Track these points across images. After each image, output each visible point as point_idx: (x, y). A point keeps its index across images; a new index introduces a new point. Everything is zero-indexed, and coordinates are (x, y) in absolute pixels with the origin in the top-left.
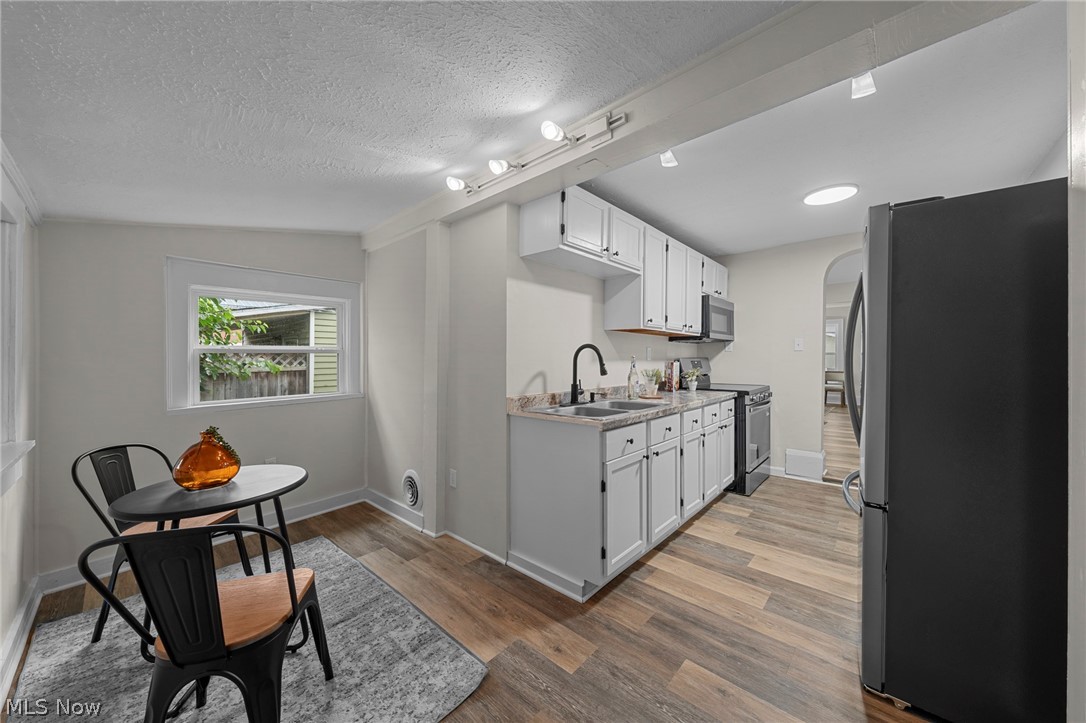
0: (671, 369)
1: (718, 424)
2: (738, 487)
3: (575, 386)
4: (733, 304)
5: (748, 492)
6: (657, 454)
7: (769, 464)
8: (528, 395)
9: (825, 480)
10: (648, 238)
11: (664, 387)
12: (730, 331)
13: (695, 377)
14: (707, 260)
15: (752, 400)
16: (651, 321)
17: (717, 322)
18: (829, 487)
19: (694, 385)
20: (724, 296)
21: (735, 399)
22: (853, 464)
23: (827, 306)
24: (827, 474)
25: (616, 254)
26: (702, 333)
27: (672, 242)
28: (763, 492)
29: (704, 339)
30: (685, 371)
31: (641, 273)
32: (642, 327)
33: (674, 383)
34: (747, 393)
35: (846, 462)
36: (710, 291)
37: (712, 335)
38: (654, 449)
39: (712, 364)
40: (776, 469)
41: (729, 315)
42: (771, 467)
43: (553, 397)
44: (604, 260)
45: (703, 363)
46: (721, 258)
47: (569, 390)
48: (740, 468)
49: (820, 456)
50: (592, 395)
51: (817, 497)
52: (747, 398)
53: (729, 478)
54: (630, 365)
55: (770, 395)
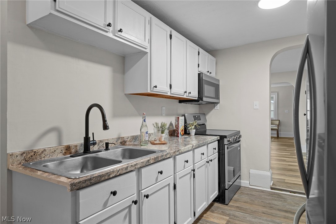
0: (178, 121)
1: (206, 160)
2: (221, 199)
3: (87, 139)
4: (219, 80)
5: (226, 202)
6: (147, 196)
7: (241, 179)
8: (36, 148)
9: (272, 189)
10: (154, 26)
11: (173, 133)
12: (217, 96)
13: (193, 127)
14: (201, 51)
15: (229, 141)
16: (156, 87)
17: (208, 91)
18: (274, 193)
19: (193, 132)
20: (213, 75)
21: (218, 141)
22: (286, 175)
23: (272, 86)
24: (273, 184)
25: (120, 31)
26: (199, 97)
27: (174, 33)
28: (236, 201)
29: (200, 101)
30: (188, 122)
31: (148, 51)
32: (149, 92)
33: (180, 131)
34: (225, 137)
35: (282, 175)
36: (204, 70)
37: (204, 99)
38: (144, 192)
39: (207, 117)
40: (244, 182)
41: (217, 87)
42: (241, 181)
43: (68, 148)
44: (110, 35)
45: (202, 117)
46: (212, 52)
47: (82, 141)
48: (222, 186)
49: (269, 174)
50: (107, 144)
51: (267, 202)
52: (226, 140)
53: (216, 193)
54: (141, 120)
55: (240, 137)
